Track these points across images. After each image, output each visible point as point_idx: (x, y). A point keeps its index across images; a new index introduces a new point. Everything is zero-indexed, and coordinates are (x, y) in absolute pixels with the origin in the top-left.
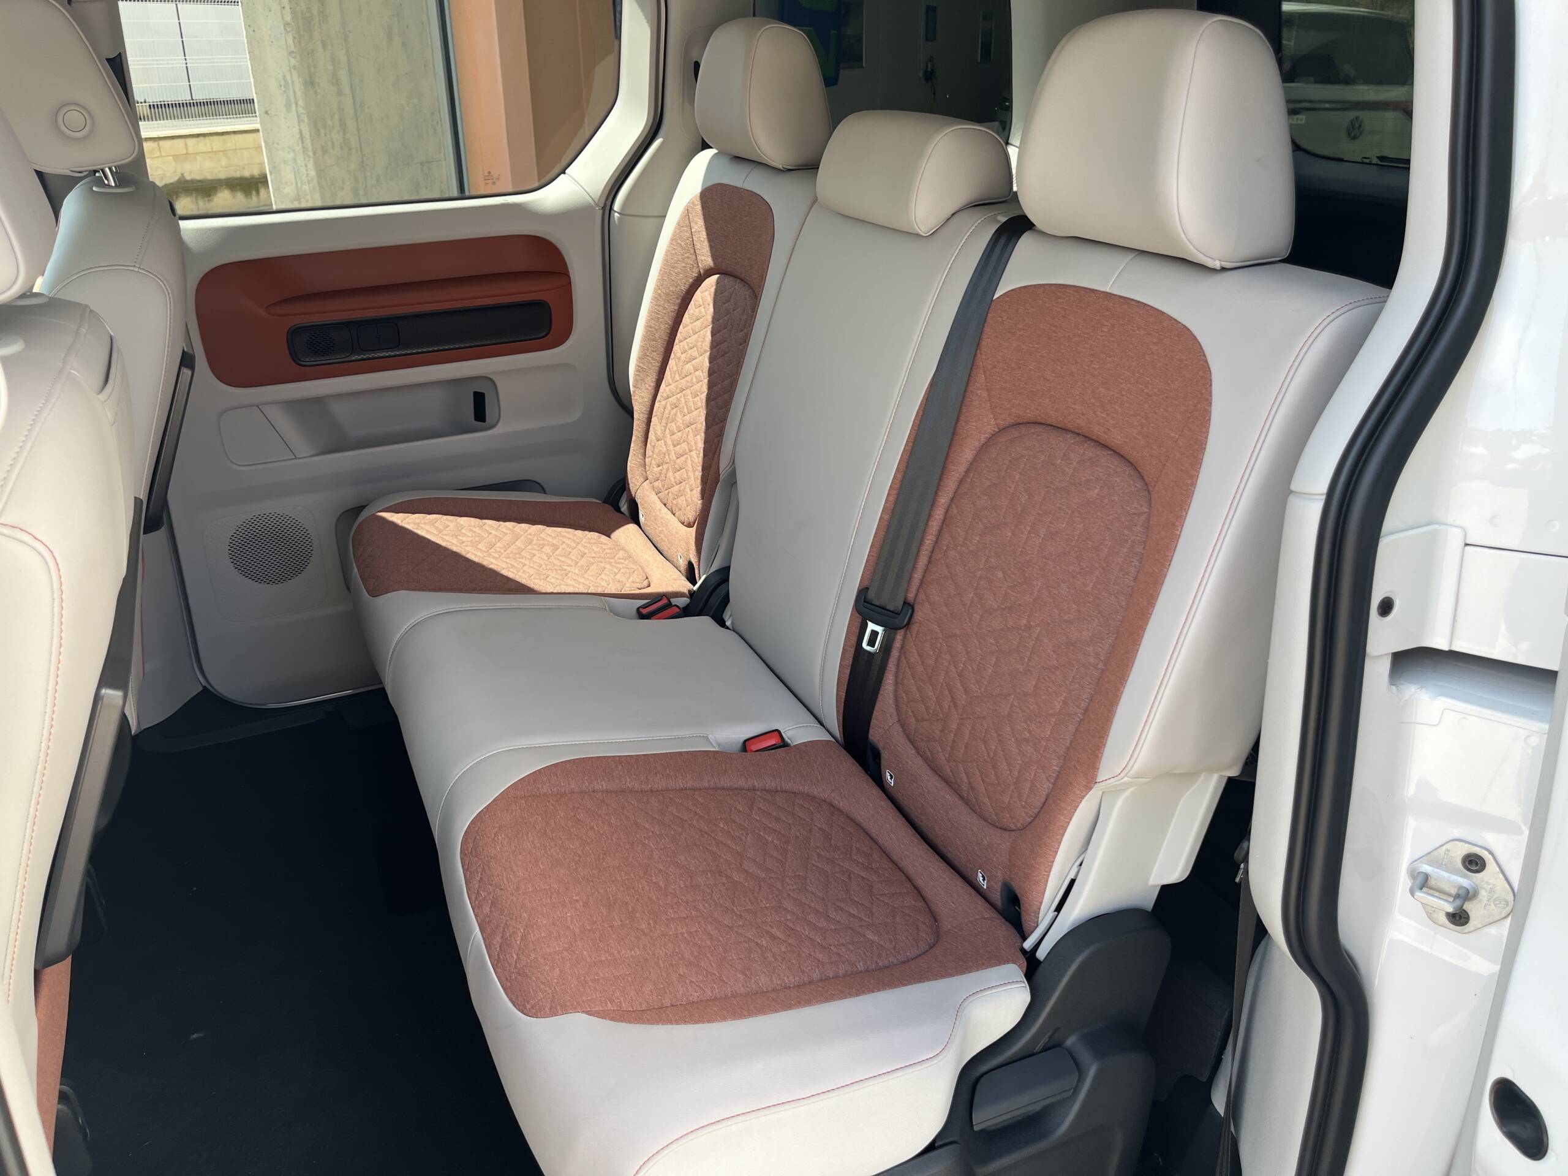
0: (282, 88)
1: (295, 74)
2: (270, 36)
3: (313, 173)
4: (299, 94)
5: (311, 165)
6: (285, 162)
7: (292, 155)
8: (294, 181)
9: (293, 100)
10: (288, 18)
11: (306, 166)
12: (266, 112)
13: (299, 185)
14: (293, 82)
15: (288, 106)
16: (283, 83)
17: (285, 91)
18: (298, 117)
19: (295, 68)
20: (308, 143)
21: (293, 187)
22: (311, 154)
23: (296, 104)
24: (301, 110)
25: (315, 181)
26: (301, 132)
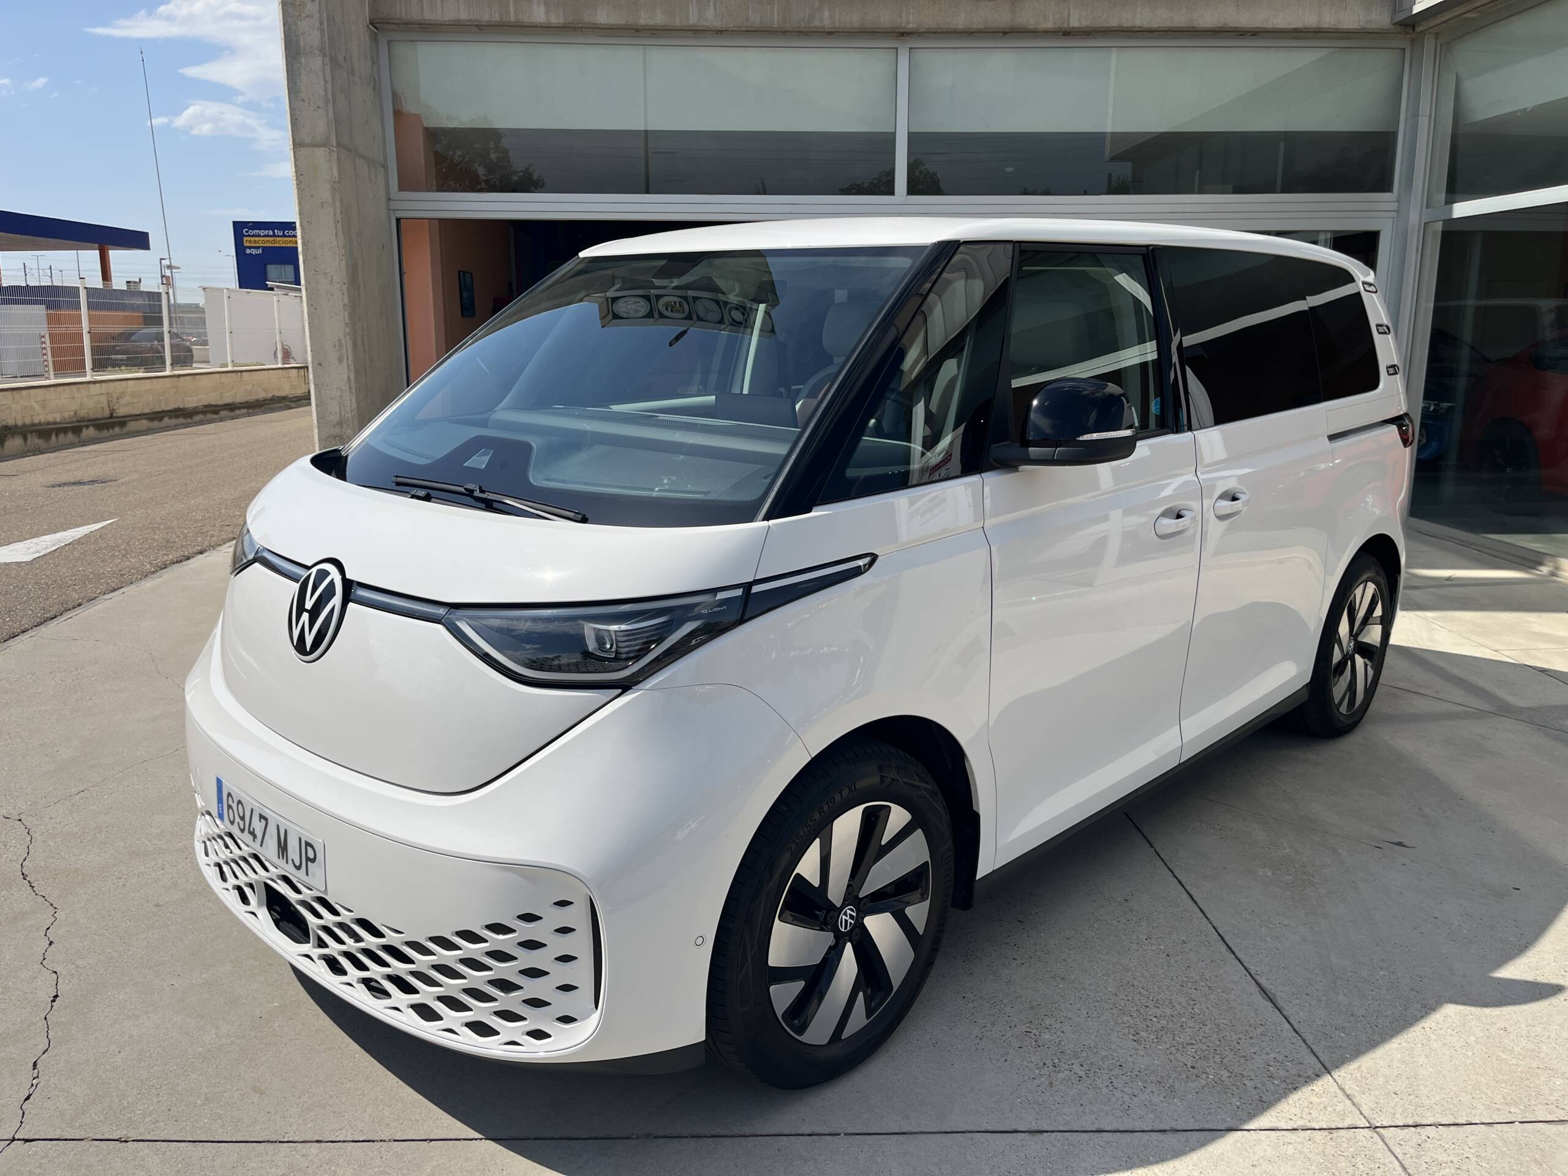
0: (337, 347)
1: (348, 338)
2: (330, 312)
3: (354, 405)
4: (350, 351)
5: (354, 400)
6: (331, 398)
7: (339, 393)
8: (338, 411)
9: (345, 355)
10: (346, 301)
11: (350, 400)
12: (320, 364)
13: (343, 414)
14: (346, 344)
15: (340, 360)
16: (337, 344)
17: (338, 350)
18: (348, 366)
19: (348, 334)
20: (353, 385)
21: (338, 415)
22: (354, 392)
23: (348, 359)
24: (350, 363)
25: (355, 411)
26: (349, 376)
